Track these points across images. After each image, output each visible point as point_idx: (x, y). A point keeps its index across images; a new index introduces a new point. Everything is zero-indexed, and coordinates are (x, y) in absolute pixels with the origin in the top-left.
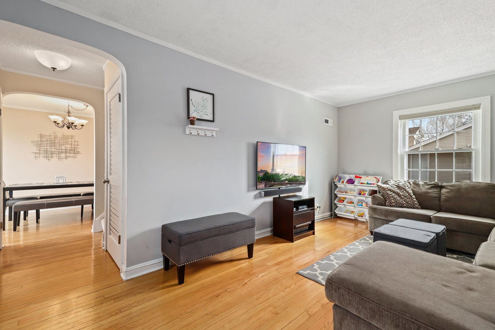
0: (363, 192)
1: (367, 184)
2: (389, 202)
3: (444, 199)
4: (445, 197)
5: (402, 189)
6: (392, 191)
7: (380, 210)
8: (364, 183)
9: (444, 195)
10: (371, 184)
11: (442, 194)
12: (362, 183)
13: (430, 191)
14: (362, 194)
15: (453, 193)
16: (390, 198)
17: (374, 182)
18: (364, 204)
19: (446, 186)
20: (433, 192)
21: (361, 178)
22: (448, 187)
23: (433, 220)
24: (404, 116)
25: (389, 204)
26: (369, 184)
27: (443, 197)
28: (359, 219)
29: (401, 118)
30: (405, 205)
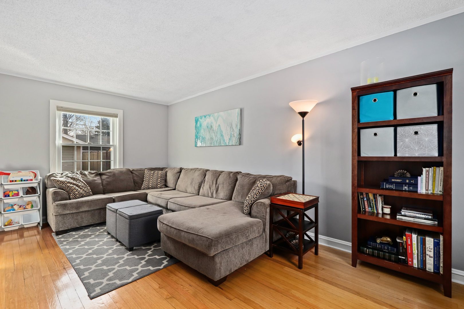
0: (11, 192)
1: (21, 181)
2: (73, 195)
3: (106, 183)
4: (106, 182)
5: (77, 180)
6: (71, 183)
7: (70, 204)
8: (16, 181)
9: (105, 181)
10: (27, 180)
11: (103, 180)
12: (11, 181)
13: (95, 178)
14: (11, 195)
15: (111, 177)
16: (73, 190)
17: (31, 178)
18: (16, 207)
19: (105, 173)
20: (98, 179)
21: (9, 174)
22: (107, 174)
23: (116, 200)
24: (62, 107)
25: (74, 197)
26: (24, 180)
27: (104, 182)
28: (6, 230)
29: (59, 109)
30: (85, 194)
